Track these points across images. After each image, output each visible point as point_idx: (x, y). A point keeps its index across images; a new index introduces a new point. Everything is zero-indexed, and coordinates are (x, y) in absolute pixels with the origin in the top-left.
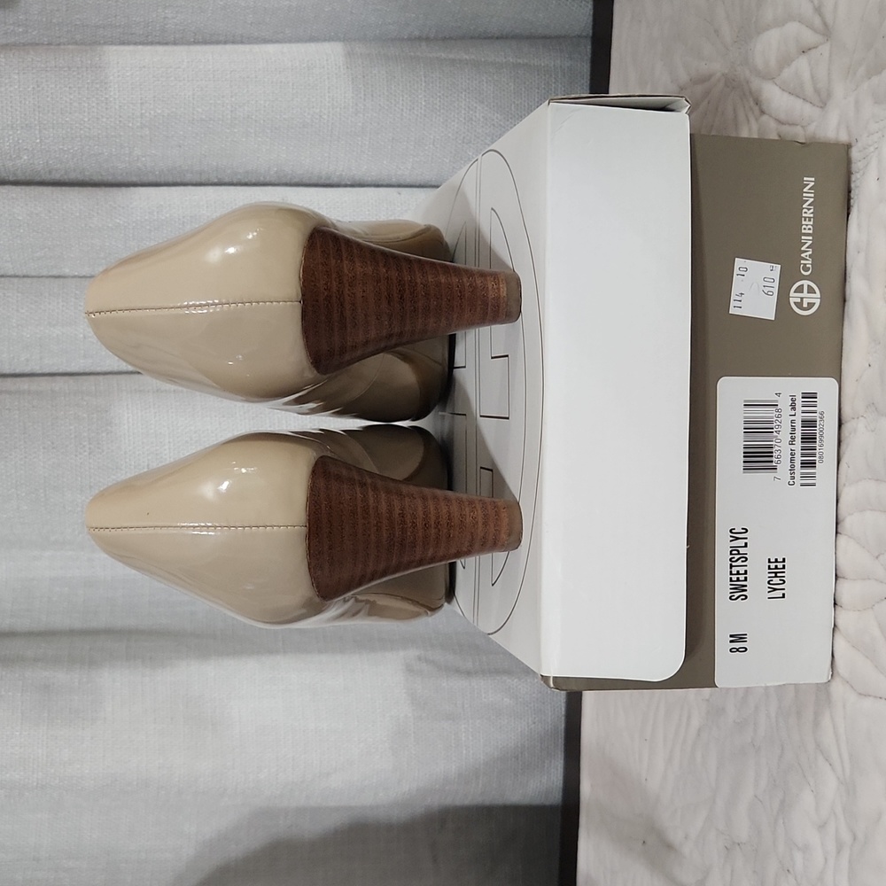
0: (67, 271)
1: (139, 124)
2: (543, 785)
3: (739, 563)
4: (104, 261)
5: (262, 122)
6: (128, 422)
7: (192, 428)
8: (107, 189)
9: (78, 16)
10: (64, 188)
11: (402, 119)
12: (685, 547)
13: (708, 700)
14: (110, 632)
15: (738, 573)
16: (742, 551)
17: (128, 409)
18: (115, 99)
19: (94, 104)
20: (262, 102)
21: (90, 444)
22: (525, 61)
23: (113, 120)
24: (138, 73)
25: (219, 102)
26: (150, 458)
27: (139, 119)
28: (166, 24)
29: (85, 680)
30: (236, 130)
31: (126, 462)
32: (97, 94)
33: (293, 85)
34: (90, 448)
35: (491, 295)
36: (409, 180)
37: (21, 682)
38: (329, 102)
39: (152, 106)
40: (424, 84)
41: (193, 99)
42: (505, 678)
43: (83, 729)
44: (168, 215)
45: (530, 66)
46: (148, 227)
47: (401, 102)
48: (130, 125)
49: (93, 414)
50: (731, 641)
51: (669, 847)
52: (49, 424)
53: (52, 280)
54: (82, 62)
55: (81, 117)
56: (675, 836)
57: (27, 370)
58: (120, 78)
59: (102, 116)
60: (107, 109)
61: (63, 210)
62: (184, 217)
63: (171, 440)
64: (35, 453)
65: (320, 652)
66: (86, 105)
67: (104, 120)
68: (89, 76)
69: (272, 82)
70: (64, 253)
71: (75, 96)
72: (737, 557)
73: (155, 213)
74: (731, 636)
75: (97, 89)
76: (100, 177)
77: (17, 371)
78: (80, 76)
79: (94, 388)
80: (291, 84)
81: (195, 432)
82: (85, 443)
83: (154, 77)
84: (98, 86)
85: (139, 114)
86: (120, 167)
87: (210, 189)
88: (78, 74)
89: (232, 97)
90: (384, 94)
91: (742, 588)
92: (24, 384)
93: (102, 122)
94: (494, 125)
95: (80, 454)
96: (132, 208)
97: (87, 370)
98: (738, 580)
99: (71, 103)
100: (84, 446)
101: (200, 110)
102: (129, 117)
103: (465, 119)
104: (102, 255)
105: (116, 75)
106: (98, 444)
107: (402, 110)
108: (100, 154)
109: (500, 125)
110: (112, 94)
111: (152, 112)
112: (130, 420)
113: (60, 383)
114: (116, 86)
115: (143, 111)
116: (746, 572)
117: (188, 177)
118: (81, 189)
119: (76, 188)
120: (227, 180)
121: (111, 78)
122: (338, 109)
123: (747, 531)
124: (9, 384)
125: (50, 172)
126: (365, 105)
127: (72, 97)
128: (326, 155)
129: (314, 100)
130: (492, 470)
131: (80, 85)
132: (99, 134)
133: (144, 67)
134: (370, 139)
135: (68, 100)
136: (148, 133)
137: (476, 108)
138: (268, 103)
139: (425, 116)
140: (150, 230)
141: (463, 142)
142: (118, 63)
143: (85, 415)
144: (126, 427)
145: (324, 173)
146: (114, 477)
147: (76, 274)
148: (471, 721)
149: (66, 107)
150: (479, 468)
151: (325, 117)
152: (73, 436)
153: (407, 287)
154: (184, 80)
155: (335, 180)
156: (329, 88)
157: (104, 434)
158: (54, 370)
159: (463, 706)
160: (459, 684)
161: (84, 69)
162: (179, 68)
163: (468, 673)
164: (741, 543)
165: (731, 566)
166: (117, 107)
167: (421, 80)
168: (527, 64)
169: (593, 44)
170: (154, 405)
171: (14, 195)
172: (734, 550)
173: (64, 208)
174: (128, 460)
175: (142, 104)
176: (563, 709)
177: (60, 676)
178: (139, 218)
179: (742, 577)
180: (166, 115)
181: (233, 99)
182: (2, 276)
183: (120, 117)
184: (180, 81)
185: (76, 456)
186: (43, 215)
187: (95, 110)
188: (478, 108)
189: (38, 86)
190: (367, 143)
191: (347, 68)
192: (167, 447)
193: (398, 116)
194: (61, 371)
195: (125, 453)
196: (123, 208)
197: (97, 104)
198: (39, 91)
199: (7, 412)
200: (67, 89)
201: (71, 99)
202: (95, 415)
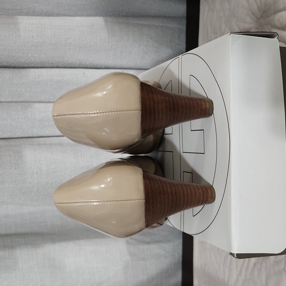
1: (31, 45)
4: (17, 96)
5: (76, 45)
6: (29, 156)
7: (53, 158)
8: (19, 69)
9: (2, 5)
11: (124, 45)
17: (28, 151)
18: (22, 35)
19: (14, 37)
20: (76, 38)
21: (15, 165)
22: (165, 25)
23: (21, 43)
24: (31, 26)
25: (60, 37)
26: (37, 169)
27: (31, 43)
28: (35, 9)
29: (10, 254)
30: (66, 48)
31: (29, 172)
32: (16, 33)
33: (87, 32)
34: (15, 167)
35: (204, 107)
36: (125, 67)
38: (99, 38)
39: (36, 39)
40: (132, 32)
41: (51, 36)
42: (161, 244)
43: (11, 273)
44: (42, 79)
45: (167, 27)
46: (34, 83)
47: (124, 39)
48: (28, 45)
49: (15, 154)
54: (10, 22)
55: (9, 42)
58: (24, 28)
59: (17, 42)
60: (19, 39)
61: (3, 77)
62: (48, 80)
63: (45, 162)
66: (11, 37)
67: (18, 43)
68: (13, 27)
69: (80, 31)
70: (2, 93)
71: (7, 34)
73: (37, 78)
75: (16, 32)
76: (14, 65)
78: (9, 27)
79: (14, 144)
80: (86, 31)
81: (54, 159)
82: (13, 165)
83: (37, 28)
84: (16, 31)
85: (31, 41)
86: (22, 61)
87: (57, 69)
88: (8, 26)
89: (65, 36)
90: (118, 35)
93: (17, 44)
94: (155, 47)
95: (12, 169)
96: (28, 76)
97: (10, 137)
99: (6, 37)
100: (13, 166)
101: (53, 40)
102: (27, 42)
103: (146, 45)
104: (17, 94)
105: (23, 26)
106: (18, 165)
107: (125, 41)
108: (16, 56)
109: (157, 47)
110: (21, 33)
111: (36, 41)
112: (30, 155)
114: (23, 31)
115: (33, 40)
117: (47, 65)
118: (9, 69)
119: (7, 69)
120: (60, 66)
121: (21, 28)
122: (103, 41)
126: (112, 40)
127: (6, 34)
128: (97, 57)
129: (94, 37)
130: (192, 173)
131: (9, 30)
132: (16, 49)
133: (33, 24)
134: (113, 52)
135: (4, 35)
136: (34, 48)
137: (149, 41)
138: (78, 38)
139: (132, 43)
140: (35, 85)
141: (145, 53)
142: (23, 22)
143: (13, 154)
144: (28, 158)
145: (96, 64)
146: (24, 177)
147: (6, 101)
148: (150, 260)
149: (4, 38)
150: (182, 172)
151: (98, 43)
152: (8, 162)
153: (176, 104)
154: (48, 29)
155: (99, 66)
156: (99, 33)
157: (20, 161)
159: (148, 255)
161: (11, 24)
162: (46, 24)
166: (23, 38)
167: (131, 31)
168: (166, 26)
170: (38, 149)
173: (3, 76)
174: (29, 171)
175: (32, 37)
178: (31, 80)
180: (41, 42)
181: (66, 36)
183: (24, 42)
184: (46, 29)
185: (10, 170)
187: (15, 39)
188: (150, 41)
190: (112, 53)
191: (106, 26)
192: (43, 165)
193: (123, 43)
195: (28, 168)
196: (25, 76)
197: (16, 37)
200: (4, 31)
201: (6, 35)
202: (16, 154)
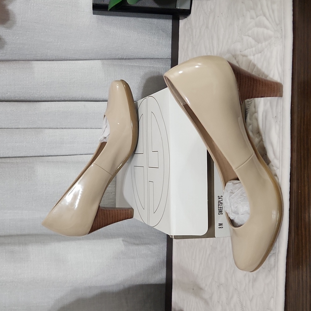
0: (20, 127)
2: (160, 277)
3: (220, 205)
4: (31, 124)
5: (78, 83)
7: (58, 173)
8: (33, 103)
10: (20, 103)
12: (207, 200)
13: (212, 246)
14: (29, 235)
15: (220, 207)
16: (221, 202)
17: (39, 167)
18: (36, 77)
20: (78, 78)
22: (153, 66)
23: (35, 83)
24: (43, 69)
25: (66, 78)
26: (46, 181)
27: (43, 83)
29: (24, 249)
30: (71, 86)
31: (39, 183)
32: (31, 75)
34: (29, 179)
37: (4, 250)
38: (97, 78)
39: (47, 79)
41: (59, 77)
43: (24, 264)
44: (51, 110)
46: (45, 114)
48: (40, 84)
50: (219, 225)
51: (201, 289)
52: (17, 172)
53: (16, 129)
54: (27, 66)
55: (26, 82)
56: (203, 285)
57: (7, 156)
59: (32, 82)
60: (34, 80)
62: (56, 111)
63: (52, 176)
64: (13, 181)
65: (93, 239)
66: (28, 79)
68: (29, 71)
69: (81, 72)
70: (20, 121)
72: (220, 203)
73: (47, 110)
74: (219, 224)
76: (29, 99)
77: (5, 156)
78: (26, 71)
79: (29, 161)
80: (87, 73)
82: (27, 178)
83: (47, 70)
84: (31, 73)
86: (36, 96)
91: (221, 211)
92: (8, 160)
95: (26, 181)
96: (40, 108)
97: (25, 156)
98: (220, 209)
99: (23, 78)
101: (60, 80)
102: (40, 82)
104: (31, 122)
105: (37, 70)
106: (31, 178)
108: (31, 92)
110: (35, 75)
111: (47, 81)
112: (40, 170)
113: (19, 160)
114: (37, 73)
115: (44, 80)
116: (222, 207)
117: (55, 99)
118: (25, 103)
121: (35, 71)
122: (100, 80)
123: (222, 196)
124: (3, 160)
125: (15, 98)
126: (108, 78)
127: (24, 76)
128: (96, 92)
129: (93, 77)
131: (26, 73)
132: (31, 87)
136: (45, 86)
138: (80, 78)
142: (37, 67)
143: (27, 169)
144: (39, 172)
145: (95, 97)
146: (36, 187)
147: (23, 127)
148: (139, 259)
150: (148, 181)
151: (96, 82)
152: (23, 175)
154: (56, 71)
155: (98, 99)
156: (98, 74)
157: (33, 175)
158: (15, 156)
159: (137, 254)
160: (135, 247)
161: (27, 69)
163: (138, 245)
164: (221, 200)
165: (219, 206)
166: (37, 79)
167: (123, 71)
169: (171, 61)
170: (47, 166)
171: (6, 105)
172: (219, 202)
173: (21, 108)
175: (44, 78)
176: (166, 255)
177: (16, 248)
178: (42, 111)
179: (221, 209)
180: (51, 81)
181: (70, 77)
182: (1, 128)
183: (37, 82)
185: (25, 181)
186: (15, 111)
187: (30, 80)
189: (14, 73)
191: (103, 68)
192: (51, 178)
194: (17, 156)
195: (39, 180)
196: (38, 108)
197: (31, 78)
198: (14, 75)
199: (4, 169)
200: (22, 74)
202: (30, 169)
